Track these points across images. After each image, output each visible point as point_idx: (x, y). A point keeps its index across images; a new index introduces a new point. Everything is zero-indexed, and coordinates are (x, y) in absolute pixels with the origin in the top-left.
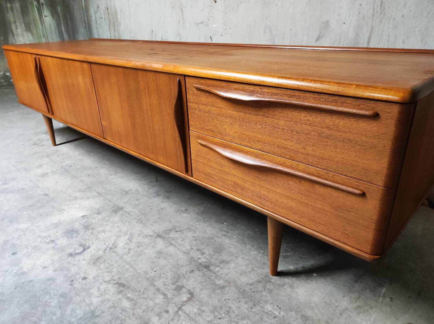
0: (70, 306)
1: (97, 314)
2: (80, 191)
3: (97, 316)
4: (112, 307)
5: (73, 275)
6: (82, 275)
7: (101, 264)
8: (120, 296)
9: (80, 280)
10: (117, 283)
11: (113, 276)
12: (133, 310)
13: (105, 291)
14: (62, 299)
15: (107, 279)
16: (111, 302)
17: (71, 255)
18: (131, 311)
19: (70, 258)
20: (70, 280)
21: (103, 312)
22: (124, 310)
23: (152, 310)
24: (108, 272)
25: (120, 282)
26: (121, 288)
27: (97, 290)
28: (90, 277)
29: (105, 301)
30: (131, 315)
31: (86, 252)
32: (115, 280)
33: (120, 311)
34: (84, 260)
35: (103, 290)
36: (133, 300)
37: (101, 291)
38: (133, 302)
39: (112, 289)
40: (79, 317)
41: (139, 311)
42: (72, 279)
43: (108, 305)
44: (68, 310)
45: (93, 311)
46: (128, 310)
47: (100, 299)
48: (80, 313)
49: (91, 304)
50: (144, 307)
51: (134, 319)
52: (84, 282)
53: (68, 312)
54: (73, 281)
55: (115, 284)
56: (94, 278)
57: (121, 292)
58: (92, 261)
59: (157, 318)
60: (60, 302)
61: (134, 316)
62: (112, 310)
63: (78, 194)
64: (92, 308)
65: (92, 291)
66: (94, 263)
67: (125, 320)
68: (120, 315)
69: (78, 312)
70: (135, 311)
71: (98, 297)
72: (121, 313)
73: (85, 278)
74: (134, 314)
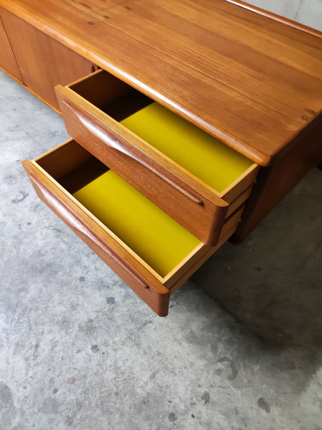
0: (23, 246)
1: (42, 253)
2: (10, 130)
3: (43, 255)
4: (53, 248)
5: (19, 220)
6: (27, 221)
7: (40, 211)
8: (58, 240)
9: (26, 225)
10: (55, 229)
11: (51, 223)
12: (69, 251)
13: (46, 235)
14: (15, 240)
15: (47, 225)
16: (52, 244)
17: (14, 201)
18: (67, 252)
19: (14, 204)
20: (18, 224)
21: (47, 252)
22: (62, 251)
23: (83, 252)
24: (46, 219)
25: (57, 228)
26: (59, 233)
27: (40, 234)
28: (34, 223)
29: (47, 243)
30: (68, 255)
31: (26, 200)
32: (53, 226)
33: (59, 251)
34: (26, 207)
35: (45, 235)
36: (68, 243)
37: (43, 235)
38: (69, 245)
39: (51, 233)
40: (30, 255)
41: (73, 252)
42: (20, 224)
43: (50, 247)
44: (21, 249)
45: (40, 251)
46: (65, 251)
47: (43, 241)
48: (30, 252)
49: (37, 245)
50: (76, 250)
51: (70, 258)
52: (29, 226)
53: (22, 251)
54: (20, 225)
55: (53, 229)
56: (36, 223)
57: (58, 236)
58: (33, 208)
59: (86, 258)
60: (13, 242)
61: (70, 256)
62: (53, 250)
63: (8, 134)
64: (39, 249)
65: (36, 235)
66: (34, 210)
67: (63, 259)
68: (60, 255)
69: (29, 251)
70: (70, 252)
71: (42, 240)
72: (60, 253)
73: (29, 224)
74: (70, 255)
